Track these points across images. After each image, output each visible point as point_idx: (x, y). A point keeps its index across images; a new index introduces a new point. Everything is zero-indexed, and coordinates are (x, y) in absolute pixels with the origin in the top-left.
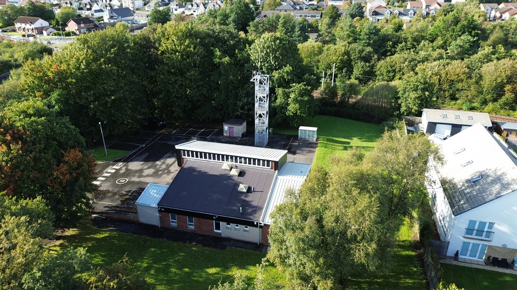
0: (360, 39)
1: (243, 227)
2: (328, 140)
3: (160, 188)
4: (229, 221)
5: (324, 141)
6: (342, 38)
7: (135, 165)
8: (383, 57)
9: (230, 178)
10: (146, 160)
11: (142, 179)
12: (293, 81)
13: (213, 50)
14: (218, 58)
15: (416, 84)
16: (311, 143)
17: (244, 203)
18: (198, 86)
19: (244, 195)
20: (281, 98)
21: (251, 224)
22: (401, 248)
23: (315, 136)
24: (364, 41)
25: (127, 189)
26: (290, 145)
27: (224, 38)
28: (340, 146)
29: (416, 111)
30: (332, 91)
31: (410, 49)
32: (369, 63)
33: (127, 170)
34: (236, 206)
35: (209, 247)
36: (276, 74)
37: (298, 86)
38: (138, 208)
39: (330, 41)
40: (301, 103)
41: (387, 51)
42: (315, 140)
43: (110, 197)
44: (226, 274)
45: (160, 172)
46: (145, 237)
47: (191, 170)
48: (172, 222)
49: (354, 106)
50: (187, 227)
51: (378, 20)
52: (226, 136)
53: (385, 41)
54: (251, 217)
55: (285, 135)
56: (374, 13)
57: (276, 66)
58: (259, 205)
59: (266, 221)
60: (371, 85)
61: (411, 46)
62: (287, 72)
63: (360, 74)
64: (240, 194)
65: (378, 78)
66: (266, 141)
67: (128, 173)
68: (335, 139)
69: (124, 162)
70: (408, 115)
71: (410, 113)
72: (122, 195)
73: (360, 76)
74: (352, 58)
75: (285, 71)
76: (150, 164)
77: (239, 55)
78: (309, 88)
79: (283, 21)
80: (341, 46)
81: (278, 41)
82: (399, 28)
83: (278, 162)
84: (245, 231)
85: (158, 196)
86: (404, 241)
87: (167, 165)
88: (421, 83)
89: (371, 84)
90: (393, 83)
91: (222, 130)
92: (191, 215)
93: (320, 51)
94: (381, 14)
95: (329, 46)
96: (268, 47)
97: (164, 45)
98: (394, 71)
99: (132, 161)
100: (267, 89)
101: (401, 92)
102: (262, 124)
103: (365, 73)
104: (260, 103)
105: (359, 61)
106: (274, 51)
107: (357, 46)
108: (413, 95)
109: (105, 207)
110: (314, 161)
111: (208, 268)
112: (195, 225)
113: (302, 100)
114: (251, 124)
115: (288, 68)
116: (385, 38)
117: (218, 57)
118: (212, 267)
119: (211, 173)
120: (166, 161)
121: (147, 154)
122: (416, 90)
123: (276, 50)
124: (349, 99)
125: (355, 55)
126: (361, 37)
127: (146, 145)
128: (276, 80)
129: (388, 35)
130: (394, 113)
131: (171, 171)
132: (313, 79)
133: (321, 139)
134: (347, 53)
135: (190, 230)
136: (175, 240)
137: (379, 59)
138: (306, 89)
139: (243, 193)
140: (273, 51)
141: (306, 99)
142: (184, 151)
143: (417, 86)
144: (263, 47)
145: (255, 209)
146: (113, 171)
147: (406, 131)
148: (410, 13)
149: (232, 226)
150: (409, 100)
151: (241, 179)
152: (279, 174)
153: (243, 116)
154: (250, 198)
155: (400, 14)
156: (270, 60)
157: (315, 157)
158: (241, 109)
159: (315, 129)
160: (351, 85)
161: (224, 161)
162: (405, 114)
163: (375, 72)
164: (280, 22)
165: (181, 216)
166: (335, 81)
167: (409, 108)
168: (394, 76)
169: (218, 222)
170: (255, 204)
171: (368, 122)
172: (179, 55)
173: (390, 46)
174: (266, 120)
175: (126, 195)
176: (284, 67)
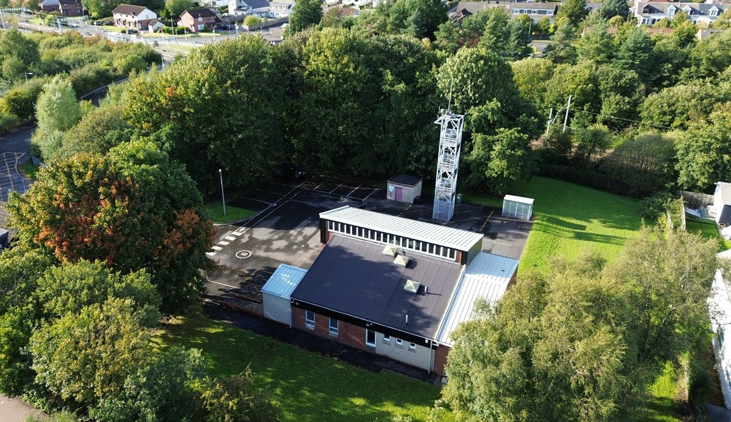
0: (616, 57)
1: (408, 344)
2: (550, 220)
3: (296, 271)
4: (388, 333)
5: (543, 220)
6: (586, 54)
7: (261, 233)
8: (656, 88)
9: (394, 268)
10: (277, 227)
11: (271, 255)
12: (501, 123)
13: (382, 71)
14: (389, 85)
15: (709, 140)
16: (522, 223)
17: (412, 310)
18: (356, 124)
19: (413, 297)
20: (479, 149)
21: (421, 342)
22: (654, 409)
23: (530, 212)
24: (624, 61)
25: (250, 267)
26: (488, 223)
27: (399, 52)
28: (569, 232)
29: (704, 184)
30: (563, 141)
31: (704, 77)
32: (630, 97)
33: (250, 238)
34: (401, 313)
35: (357, 366)
36: (474, 112)
37: (507, 133)
38: (265, 297)
39: (565, 58)
40: (511, 160)
41: (663, 79)
42: (528, 217)
43: (227, 276)
44: (379, 409)
45: (295, 247)
46: (270, 339)
47: (340, 250)
48: (308, 322)
49: (598, 166)
50: (328, 333)
51: (654, 21)
52: (391, 201)
53: (661, 63)
54: (422, 332)
55: (481, 205)
56: (647, 10)
57: (475, 100)
58: (434, 315)
59: (444, 340)
60: (630, 133)
61: (706, 72)
62: (493, 109)
63: (611, 114)
64: (407, 296)
65: (642, 122)
66: (450, 214)
67: (252, 243)
68: (561, 218)
69: (247, 226)
70: (689, 189)
71: (693, 187)
72: (242, 276)
73: (612, 117)
74: (601, 87)
75: (490, 107)
76: (282, 233)
77: (419, 80)
78: (525, 136)
79: (491, 24)
80: (583, 68)
81: (482, 62)
82: (688, 39)
83: (467, 252)
84: (410, 350)
85: (291, 284)
86: (661, 399)
87: (305, 237)
88: (716, 139)
89: (630, 131)
90: (668, 135)
91: (385, 191)
92: (335, 316)
93: (549, 75)
94: (658, 11)
95: (564, 65)
96: (466, 70)
97: (313, 63)
98: (673, 113)
99: (257, 226)
100: (459, 136)
101: (681, 152)
102: (446, 188)
103: (621, 113)
104: (446, 157)
105: (612, 93)
106: (475, 76)
107: (612, 69)
108: (701, 158)
109: (220, 290)
110: (525, 252)
111: (354, 396)
112: (340, 331)
113: (512, 155)
114: (429, 185)
115: (494, 104)
116: (662, 58)
117: (389, 83)
118: (359, 396)
119: (367, 258)
120: (304, 231)
121: (279, 218)
122: (707, 150)
123: (478, 75)
124: (589, 154)
125: (607, 83)
126: (620, 54)
127: (278, 204)
128: (474, 121)
129: (667, 53)
130: (666, 185)
131: (310, 246)
132: (533, 123)
133: (538, 217)
134: (593, 79)
135: (332, 337)
136: (311, 349)
137: (647, 93)
138: (521, 138)
139: (411, 293)
140: (473, 77)
141: (519, 153)
142: (331, 221)
143: (711, 144)
144: (458, 69)
145: (427, 320)
146: (233, 239)
147: (684, 217)
148: (711, 10)
149: (391, 339)
150: (694, 166)
151: (409, 272)
152: (467, 271)
153: (419, 172)
154: (422, 302)
155: (694, 11)
156: (466, 91)
157: (527, 246)
158: (416, 162)
159: (530, 201)
160: (596, 134)
161: (386, 242)
162: (685, 188)
163: (640, 112)
164: (488, 26)
165: (321, 316)
166: (568, 124)
167: (693, 179)
168: (672, 121)
169: (372, 331)
170: (428, 312)
171: (620, 194)
172: (333, 78)
173: (669, 71)
174: (453, 181)
175: (248, 275)
176: (487, 102)
